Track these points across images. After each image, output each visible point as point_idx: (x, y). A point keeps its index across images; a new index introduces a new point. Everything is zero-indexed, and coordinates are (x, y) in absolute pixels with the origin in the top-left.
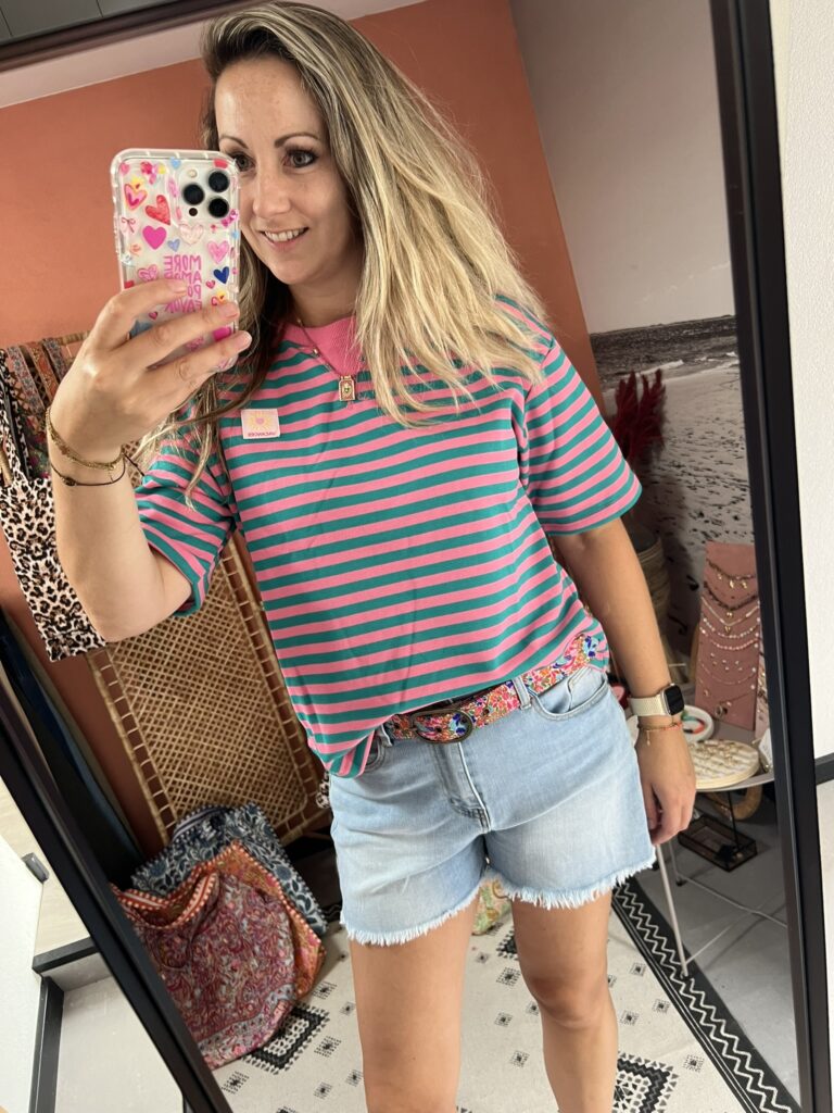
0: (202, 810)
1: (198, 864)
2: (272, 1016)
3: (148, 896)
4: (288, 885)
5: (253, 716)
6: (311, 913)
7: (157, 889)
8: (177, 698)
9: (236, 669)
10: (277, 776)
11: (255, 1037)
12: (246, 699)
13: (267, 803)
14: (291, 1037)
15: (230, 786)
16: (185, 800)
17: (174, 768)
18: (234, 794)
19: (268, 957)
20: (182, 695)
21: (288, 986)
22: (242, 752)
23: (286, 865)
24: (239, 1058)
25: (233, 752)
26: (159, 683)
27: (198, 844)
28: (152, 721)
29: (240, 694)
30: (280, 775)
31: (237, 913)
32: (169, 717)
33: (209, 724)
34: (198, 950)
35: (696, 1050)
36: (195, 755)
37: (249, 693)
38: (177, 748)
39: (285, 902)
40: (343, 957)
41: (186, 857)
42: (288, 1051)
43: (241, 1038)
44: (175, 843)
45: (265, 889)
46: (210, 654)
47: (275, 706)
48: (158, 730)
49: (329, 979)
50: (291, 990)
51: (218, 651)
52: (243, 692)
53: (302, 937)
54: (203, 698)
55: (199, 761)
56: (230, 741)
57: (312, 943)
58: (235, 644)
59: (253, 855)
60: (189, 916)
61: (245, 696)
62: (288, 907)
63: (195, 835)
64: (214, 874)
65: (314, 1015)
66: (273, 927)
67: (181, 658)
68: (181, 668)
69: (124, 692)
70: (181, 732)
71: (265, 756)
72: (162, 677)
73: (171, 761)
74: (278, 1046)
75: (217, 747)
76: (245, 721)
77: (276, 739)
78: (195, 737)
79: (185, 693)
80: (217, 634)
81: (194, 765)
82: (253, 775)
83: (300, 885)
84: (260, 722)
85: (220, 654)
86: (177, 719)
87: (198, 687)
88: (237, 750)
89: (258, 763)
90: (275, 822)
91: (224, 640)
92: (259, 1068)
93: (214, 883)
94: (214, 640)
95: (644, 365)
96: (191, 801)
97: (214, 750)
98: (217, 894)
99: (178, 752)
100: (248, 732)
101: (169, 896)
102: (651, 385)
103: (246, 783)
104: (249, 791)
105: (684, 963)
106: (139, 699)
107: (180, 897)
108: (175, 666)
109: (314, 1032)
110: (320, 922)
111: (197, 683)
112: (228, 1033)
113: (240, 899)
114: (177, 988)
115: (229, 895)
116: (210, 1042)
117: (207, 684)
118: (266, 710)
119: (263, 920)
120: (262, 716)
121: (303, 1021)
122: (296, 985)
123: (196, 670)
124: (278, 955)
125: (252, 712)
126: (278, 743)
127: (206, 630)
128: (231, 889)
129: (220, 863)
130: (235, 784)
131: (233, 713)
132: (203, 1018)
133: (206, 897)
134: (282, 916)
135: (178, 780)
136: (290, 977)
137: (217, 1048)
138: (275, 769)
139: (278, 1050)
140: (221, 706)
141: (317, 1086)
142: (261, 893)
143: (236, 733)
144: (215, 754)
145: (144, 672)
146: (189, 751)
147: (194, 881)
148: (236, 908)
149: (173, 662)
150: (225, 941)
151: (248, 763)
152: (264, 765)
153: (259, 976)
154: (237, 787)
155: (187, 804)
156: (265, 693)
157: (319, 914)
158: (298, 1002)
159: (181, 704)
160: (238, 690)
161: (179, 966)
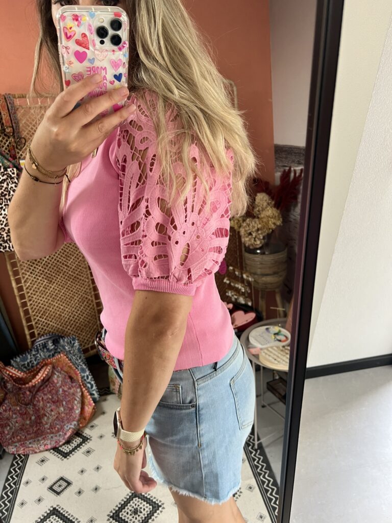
0: (50, 335)
1: (44, 360)
2: (66, 434)
3: (17, 370)
4: (84, 376)
5: (82, 296)
6: (93, 391)
7: (22, 368)
8: (46, 281)
9: (77, 272)
10: (88, 325)
11: (56, 442)
12: (79, 287)
13: (81, 337)
14: (73, 445)
15: (65, 326)
16: (42, 329)
17: (39, 313)
18: (66, 330)
19: (69, 407)
20: (48, 280)
21: (75, 422)
22: (74, 311)
23: (84, 367)
24: (47, 450)
25: (70, 311)
26: (38, 273)
27: (45, 350)
28: (32, 290)
29: (77, 285)
30: (90, 325)
31: (58, 385)
32: (40, 290)
33: (60, 296)
34: (37, 399)
35: (253, 482)
36: (51, 309)
37: (81, 285)
38: (42, 304)
39: (81, 384)
40: (104, 413)
41: (39, 355)
42: (70, 451)
43: (49, 442)
44: (34, 348)
45: (73, 376)
46: (65, 263)
47: (93, 293)
48: (35, 295)
49: (96, 422)
50: (76, 424)
51: (70, 262)
52: (79, 284)
53: (86, 401)
54: (59, 283)
55: (52, 312)
56: (68, 305)
57: (90, 405)
58: (78, 261)
59: (70, 360)
60: (35, 383)
61: (79, 286)
62: (82, 387)
63: (45, 346)
64: (51, 366)
65: (85, 437)
66: (73, 394)
67: (51, 263)
68: (50, 267)
69: (21, 274)
70: (45, 297)
71: (84, 315)
72: (40, 270)
73: (38, 310)
74: (66, 448)
75: (62, 307)
76: (77, 297)
77: (91, 308)
78: (52, 301)
79: (50, 279)
80: (70, 254)
81: (49, 314)
82: (77, 323)
83: (90, 377)
84: (84, 299)
85: (70, 264)
86: (44, 291)
87: (57, 278)
88: (71, 310)
89: (80, 318)
90: (84, 346)
91: (73, 258)
92: (55, 457)
93: (49, 370)
94: (69, 257)
95: (296, 165)
96: (45, 330)
97: (60, 308)
98: (50, 375)
99: (42, 306)
100: (78, 303)
101: (28, 372)
102: (297, 175)
103: (73, 326)
104: (74, 330)
105: (256, 443)
106: (27, 278)
107: (32, 373)
108: (47, 266)
109: (83, 444)
110: (96, 396)
111: (57, 276)
112: (44, 438)
113: (60, 379)
114: (24, 415)
115: (56, 376)
116: (34, 441)
117: (61, 277)
118: (88, 294)
119: (69, 390)
120: (86, 296)
121: (79, 439)
122: (80, 422)
123: (57, 269)
124: (73, 408)
125: (81, 294)
126: (92, 310)
127: (65, 251)
128: (57, 374)
129: (54, 361)
130: (68, 326)
131: (72, 293)
132: (33, 430)
133: (44, 375)
134: (79, 390)
135: (40, 319)
136: (77, 418)
137: (37, 444)
138: (88, 322)
139: (65, 450)
140: (67, 288)
141: (80, 469)
142: (71, 378)
143: (72, 302)
144: (60, 310)
145: (32, 266)
146: (48, 306)
147: (40, 367)
148: (58, 383)
149: (46, 264)
150: (50, 397)
151: (76, 317)
152: (83, 319)
153: (63, 415)
154: (69, 327)
155: (43, 331)
156: (89, 286)
157: (97, 392)
158: (79, 430)
159: (47, 284)
160: (76, 283)
161: (26, 405)
